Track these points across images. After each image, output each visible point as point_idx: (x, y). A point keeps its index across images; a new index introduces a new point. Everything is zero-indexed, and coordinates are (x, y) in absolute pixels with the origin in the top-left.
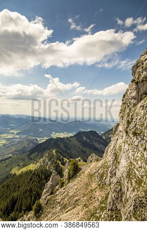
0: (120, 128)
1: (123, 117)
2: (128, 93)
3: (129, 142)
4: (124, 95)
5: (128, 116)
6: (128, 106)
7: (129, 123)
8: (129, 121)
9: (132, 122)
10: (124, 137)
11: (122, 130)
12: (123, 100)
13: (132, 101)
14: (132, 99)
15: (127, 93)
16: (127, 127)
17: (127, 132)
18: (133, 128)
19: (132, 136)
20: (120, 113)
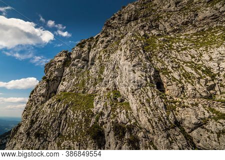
0: (22, 129)
1: (27, 116)
2: (38, 89)
3: (29, 145)
4: (33, 92)
5: (33, 114)
6: (36, 104)
7: (32, 122)
8: (33, 120)
9: (36, 121)
10: (24, 141)
11: (23, 131)
12: (30, 97)
13: (40, 98)
14: (40, 96)
15: (36, 89)
16: (30, 128)
17: (28, 134)
18: (36, 129)
19: (33, 138)
20: (25, 111)
